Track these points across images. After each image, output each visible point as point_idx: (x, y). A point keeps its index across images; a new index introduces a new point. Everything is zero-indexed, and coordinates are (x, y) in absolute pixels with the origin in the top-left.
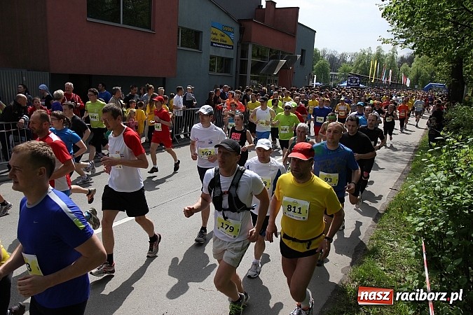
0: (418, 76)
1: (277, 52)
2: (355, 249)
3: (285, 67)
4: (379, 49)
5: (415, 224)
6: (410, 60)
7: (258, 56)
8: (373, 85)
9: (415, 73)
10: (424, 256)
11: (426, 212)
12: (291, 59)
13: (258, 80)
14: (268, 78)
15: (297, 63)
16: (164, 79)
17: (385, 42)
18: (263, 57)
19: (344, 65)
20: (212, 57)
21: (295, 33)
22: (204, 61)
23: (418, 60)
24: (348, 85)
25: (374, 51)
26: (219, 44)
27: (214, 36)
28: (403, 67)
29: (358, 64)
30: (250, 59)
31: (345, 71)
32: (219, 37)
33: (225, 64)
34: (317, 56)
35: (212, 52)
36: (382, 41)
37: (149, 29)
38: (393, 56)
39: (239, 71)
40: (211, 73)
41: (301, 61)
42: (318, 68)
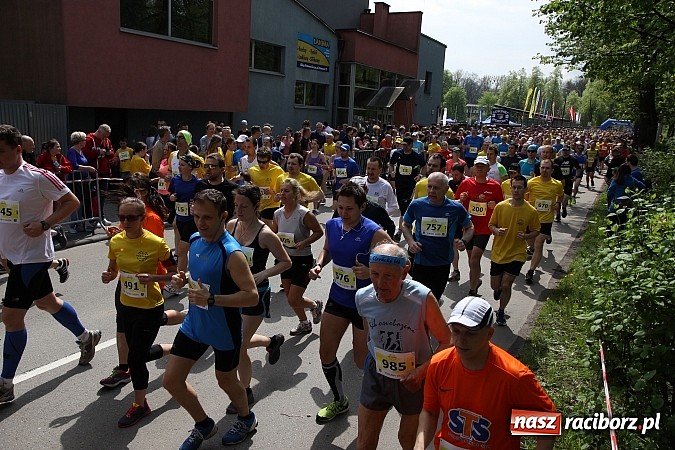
0: (591, 109)
1: (392, 75)
3: (403, 97)
4: (537, 71)
5: (590, 321)
6: (580, 87)
7: (364, 81)
8: (527, 122)
9: (587, 105)
10: (603, 366)
11: (604, 303)
12: (411, 86)
13: (364, 116)
14: (379, 112)
15: (420, 91)
16: (231, 114)
17: (545, 60)
18: (372, 83)
19: (486, 93)
20: (298, 83)
21: (416, 49)
22: (288, 89)
23: (591, 86)
24: (492, 122)
25: (529, 74)
26: (308, 64)
27: (301, 53)
28: (570, 97)
29: (505, 92)
30: (353, 86)
31: (487, 102)
32: (308, 55)
33: (317, 93)
34: (447, 81)
35: (299, 75)
36: (540, 60)
37: (209, 42)
38: (556, 81)
39: (337, 102)
40: (297, 106)
41: (426, 88)
42: (450, 99)
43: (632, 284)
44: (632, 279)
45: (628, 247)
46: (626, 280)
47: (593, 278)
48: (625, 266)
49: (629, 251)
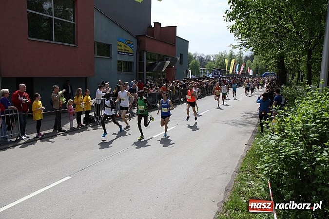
0: (257, 68)
1: (164, 56)
2: (225, 189)
3: (169, 66)
4: (231, 52)
5: (263, 169)
6: (252, 58)
7: (151, 59)
8: (229, 75)
9: (255, 66)
10: (270, 190)
11: (269, 160)
12: (173, 61)
13: (151, 76)
14: (159, 74)
15: (178, 63)
16: (86, 77)
17: (234, 47)
18: (155, 60)
19: (209, 63)
20: (119, 62)
21: (175, 43)
22: (113, 64)
23: (256, 58)
24: (213, 76)
25: (228, 53)
26: (123, 52)
27: (119, 47)
28: (247, 63)
29: (218, 62)
30: (145, 62)
31: (210, 67)
32: (123, 48)
33: (127, 67)
34: (190, 58)
35: (119, 58)
36: (232, 47)
37: (74, 44)
38: (240, 56)
39: (138, 70)
40: (119, 73)
41: (180, 61)
42: (192, 66)
43: (280, 150)
44: (279, 148)
45: (277, 133)
46: (277, 149)
47: (262, 148)
48: (276, 142)
49: (278, 135)
